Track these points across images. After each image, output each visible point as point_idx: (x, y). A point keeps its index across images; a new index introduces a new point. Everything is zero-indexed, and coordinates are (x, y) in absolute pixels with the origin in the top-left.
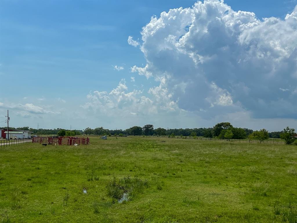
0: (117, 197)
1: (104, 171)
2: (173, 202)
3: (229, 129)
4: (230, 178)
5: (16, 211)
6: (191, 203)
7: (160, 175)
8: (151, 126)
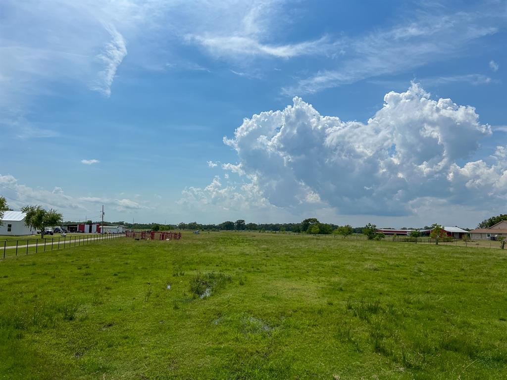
0: (199, 292)
1: (191, 266)
2: (252, 297)
3: (316, 225)
4: (311, 273)
5: (96, 307)
6: (269, 298)
7: (245, 269)
8: (243, 221)
